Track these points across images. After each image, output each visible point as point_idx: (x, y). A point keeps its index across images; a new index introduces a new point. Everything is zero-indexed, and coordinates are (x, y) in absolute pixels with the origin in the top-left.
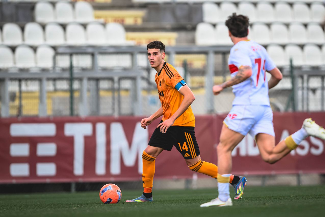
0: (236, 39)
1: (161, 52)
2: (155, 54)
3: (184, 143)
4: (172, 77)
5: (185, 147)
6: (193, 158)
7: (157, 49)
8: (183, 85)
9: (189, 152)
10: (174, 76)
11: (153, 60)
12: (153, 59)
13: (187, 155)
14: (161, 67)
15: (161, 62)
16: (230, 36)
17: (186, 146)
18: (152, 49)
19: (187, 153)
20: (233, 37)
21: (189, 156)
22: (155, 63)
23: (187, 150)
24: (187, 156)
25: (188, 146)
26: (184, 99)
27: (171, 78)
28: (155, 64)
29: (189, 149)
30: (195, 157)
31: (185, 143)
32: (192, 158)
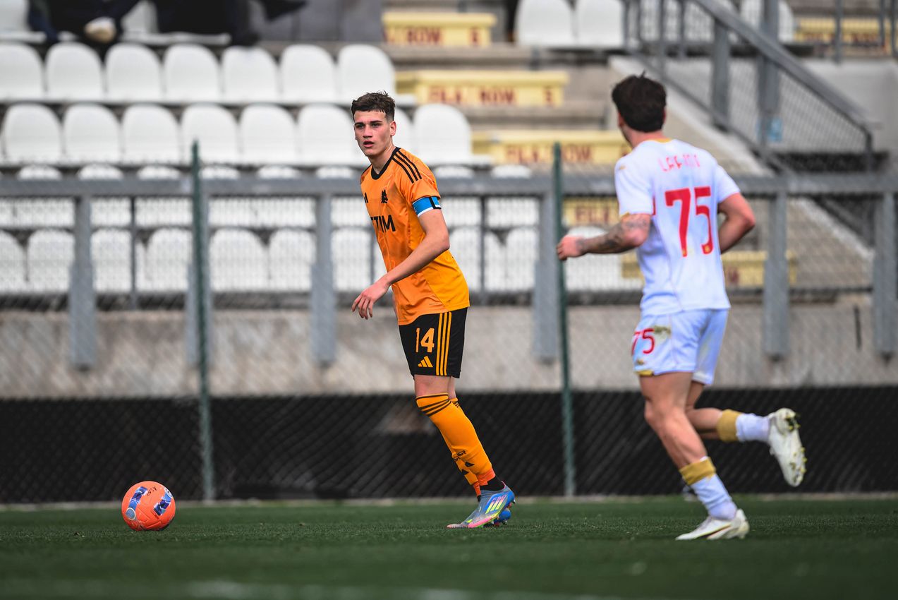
0: (635, 134)
1: (387, 119)
2: (375, 124)
3: (431, 329)
4: (417, 179)
5: (427, 341)
6: (438, 374)
7: (379, 113)
8: (435, 208)
9: (433, 357)
10: (421, 178)
11: (370, 139)
12: (371, 137)
13: (426, 362)
14: (388, 155)
15: (388, 144)
16: (621, 126)
17: (431, 339)
18: (366, 113)
19: (426, 358)
20: (626, 128)
21: (430, 365)
22: (374, 146)
23: (430, 350)
24: (425, 366)
25: (435, 341)
26: (424, 240)
27: (413, 182)
28: (376, 148)
29: (435, 349)
30: (442, 374)
31: (431, 331)
32: (435, 375)
